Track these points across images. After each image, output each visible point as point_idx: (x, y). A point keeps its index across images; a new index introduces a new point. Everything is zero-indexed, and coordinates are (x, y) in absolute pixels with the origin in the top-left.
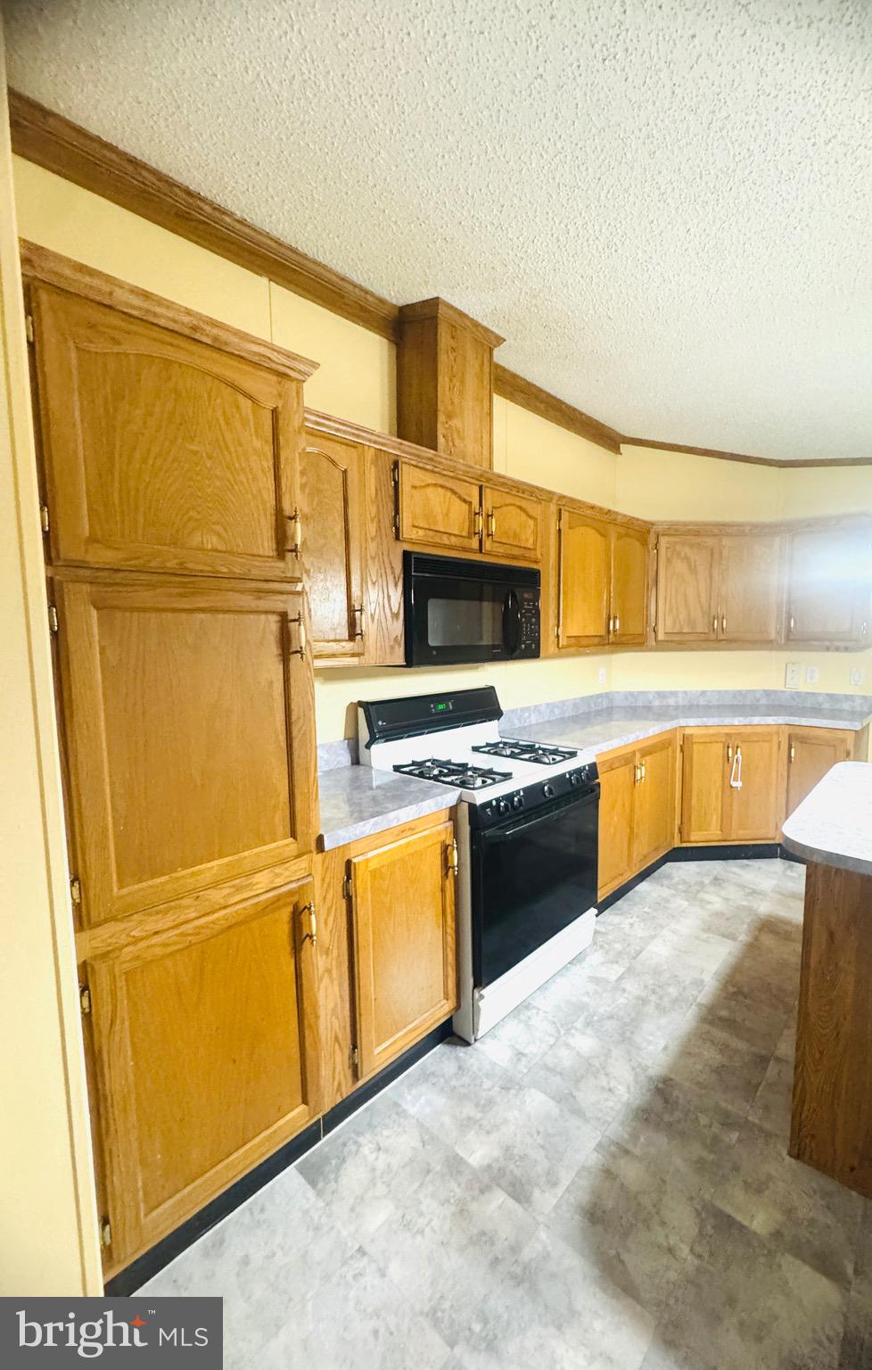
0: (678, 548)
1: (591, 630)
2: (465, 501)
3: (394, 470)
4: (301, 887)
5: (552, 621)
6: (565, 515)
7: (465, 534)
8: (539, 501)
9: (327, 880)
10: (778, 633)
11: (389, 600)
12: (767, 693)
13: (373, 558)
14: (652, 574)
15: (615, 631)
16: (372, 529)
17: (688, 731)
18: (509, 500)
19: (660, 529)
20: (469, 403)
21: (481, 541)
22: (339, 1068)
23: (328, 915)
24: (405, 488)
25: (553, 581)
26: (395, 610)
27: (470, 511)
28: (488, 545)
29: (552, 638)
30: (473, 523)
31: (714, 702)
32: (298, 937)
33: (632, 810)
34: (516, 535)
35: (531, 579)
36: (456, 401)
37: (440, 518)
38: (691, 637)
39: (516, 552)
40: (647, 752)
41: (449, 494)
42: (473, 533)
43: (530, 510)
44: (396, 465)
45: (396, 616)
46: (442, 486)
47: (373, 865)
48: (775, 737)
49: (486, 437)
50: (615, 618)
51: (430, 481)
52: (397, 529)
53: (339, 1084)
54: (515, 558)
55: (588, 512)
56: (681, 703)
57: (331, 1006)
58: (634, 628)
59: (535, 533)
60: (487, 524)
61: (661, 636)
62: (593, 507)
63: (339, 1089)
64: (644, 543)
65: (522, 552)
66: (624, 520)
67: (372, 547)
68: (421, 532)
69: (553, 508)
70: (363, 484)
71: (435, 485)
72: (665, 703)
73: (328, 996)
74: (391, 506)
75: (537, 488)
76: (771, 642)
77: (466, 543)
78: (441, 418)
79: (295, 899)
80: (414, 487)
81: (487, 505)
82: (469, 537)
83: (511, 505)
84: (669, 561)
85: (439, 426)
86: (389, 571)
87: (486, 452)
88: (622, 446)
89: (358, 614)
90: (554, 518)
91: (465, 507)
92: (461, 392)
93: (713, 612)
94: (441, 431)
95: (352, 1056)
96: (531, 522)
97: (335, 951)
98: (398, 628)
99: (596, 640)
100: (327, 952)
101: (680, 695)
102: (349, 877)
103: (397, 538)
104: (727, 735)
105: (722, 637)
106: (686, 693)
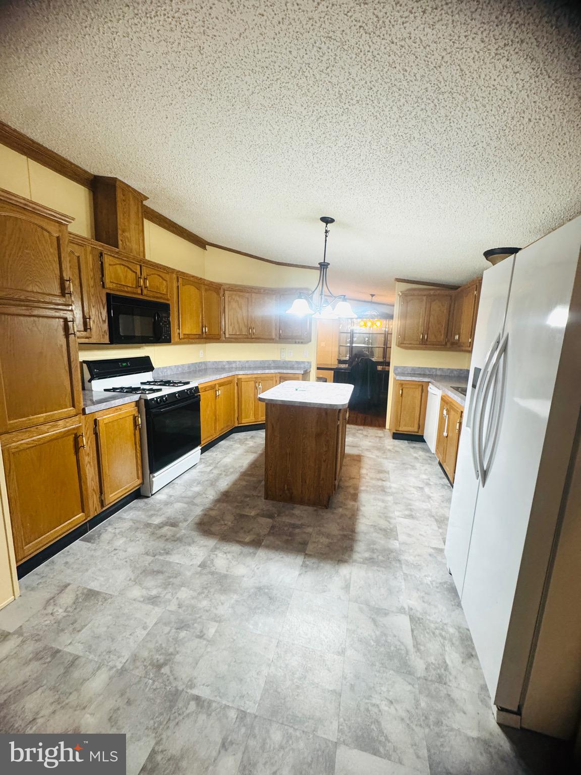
0: (234, 297)
1: (194, 332)
2: (134, 272)
3: (100, 257)
4: (77, 427)
5: (176, 327)
6: (180, 280)
7: (134, 286)
8: (168, 273)
9: (87, 427)
10: (276, 335)
11: (101, 314)
12: (274, 361)
13: (93, 295)
14: (222, 307)
15: (206, 332)
16: (92, 283)
17: (240, 377)
18: (154, 272)
19: (225, 287)
20: (133, 226)
21: (142, 290)
22: (95, 502)
23: (88, 439)
24: (106, 265)
25: (176, 309)
26: (104, 319)
27: (136, 277)
28: (145, 292)
29: (177, 334)
30: (138, 282)
31: (252, 366)
32: (77, 447)
33: (215, 409)
34: (158, 288)
35: (166, 308)
36: (126, 224)
37: (122, 279)
38: (240, 337)
39: (159, 295)
40: (221, 385)
41: (126, 268)
42: (138, 286)
43: (163, 277)
44: (101, 254)
45: (104, 321)
46: (123, 265)
47: (106, 421)
48: (274, 378)
49: (141, 241)
50: (205, 327)
51: (118, 262)
52: (103, 283)
53: (96, 508)
54: (157, 298)
55: (192, 278)
56: (238, 366)
57: (91, 476)
58: (215, 331)
59: (167, 287)
60: (144, 283)
61: (227, 336)
62: (193, 277)
63: (96, 510)
64: (218, 294)
65: (161, 296)
66: (208, 282)
67: (92, 290)
68: (114, 285)
69: (174, 276)
70: (87, 263)
71: (120, 264)
72: (231, 366)
73: (90, 472)
74: (100, 273)
75: (167, 267)
76: (273, 339)
77: (135, 290)
78: (120, 232)
79: (75, 432)
80: (110, 265)
81: (144, 274)
82: (136, 288)
83: (155, 274)
84: (229, 302)
85: (119, 236)
86: (100, 301)
87: (142, 249)
88: (207, 246)
89: (88, 320)
90: (175, 281)
91: (134, 274)
92: (128, 221)
93: (249, 326)
94: (120, 238)
95: (100, 498)
96: (164, 282)
97: (92, 455)
98: (106, 327)
99: (197, 336)
100: (88, 454)
101: (238, 363)
102: (96, 426)
103: (103, 286)
104: (255, 378)
105: (253, 337)
106: (240, 361)
